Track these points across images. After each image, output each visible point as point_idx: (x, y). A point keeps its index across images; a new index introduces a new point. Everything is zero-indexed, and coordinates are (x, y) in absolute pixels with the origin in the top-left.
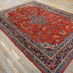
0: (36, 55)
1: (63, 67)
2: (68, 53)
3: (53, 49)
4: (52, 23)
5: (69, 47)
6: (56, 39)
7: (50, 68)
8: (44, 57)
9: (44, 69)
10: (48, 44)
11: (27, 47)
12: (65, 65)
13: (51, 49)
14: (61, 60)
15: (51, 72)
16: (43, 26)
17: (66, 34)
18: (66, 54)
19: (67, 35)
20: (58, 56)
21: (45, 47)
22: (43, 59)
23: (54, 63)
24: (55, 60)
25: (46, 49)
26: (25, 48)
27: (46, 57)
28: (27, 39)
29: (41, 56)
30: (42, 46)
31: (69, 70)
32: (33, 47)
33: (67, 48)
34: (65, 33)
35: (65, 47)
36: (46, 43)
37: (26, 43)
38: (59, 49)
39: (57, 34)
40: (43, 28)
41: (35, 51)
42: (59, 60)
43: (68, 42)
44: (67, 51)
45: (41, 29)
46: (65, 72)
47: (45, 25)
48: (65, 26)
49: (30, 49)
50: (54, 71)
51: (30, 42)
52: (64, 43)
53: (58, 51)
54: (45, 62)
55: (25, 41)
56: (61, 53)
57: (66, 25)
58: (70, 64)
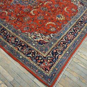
0: (23, 52)
1: (61, 66)
2: (67, 46)
3: (46, 41)
4: (45, 4)
5: (69, 38)
6: (51, 28)
7: (43, 68)
8: (34, 53)
9: (36, 70)
10: (39, 35)
11: (8, 41)
12: (64, 63)
13: (44, 41)
14: (58, 56)
15: (46, 74)
16: (31, 8)
17: (65, 19)
18: (65, 47)
19: (66, 21)
20: (54, 51)
21: (35, 40)
22: (34, 57)
23: (49, 61)
24: (50, 57)
25: (36, 42)
26: (6, 42)
27: (37, 53)
28: (8, 28)
29: (30, 53)
30: (30, 38)
31: (69, 68)
32: (17, 40)
33: (66, 39)
34: (63, 18)
35: (64, 38)
36: (37, 33)
37: (6, 34)
38: (55, 41)
39: (52, 20)
40: (31, 11)
41: (21, 46)
42: (55, 57)
43: (68, 31)
44: (65, 43)
45: (28, 13)
46: (64, 72)
47: (34, 7)
48: (63, 8)
49: (13, 44)
50: (50, 71)
51: (13, 33)
52: (62, 32)
53: (54, 44)
54: (36, 61)
55: (5, 32)
56: (57, 46)
57: (65, 7)
58: (71, 60)
